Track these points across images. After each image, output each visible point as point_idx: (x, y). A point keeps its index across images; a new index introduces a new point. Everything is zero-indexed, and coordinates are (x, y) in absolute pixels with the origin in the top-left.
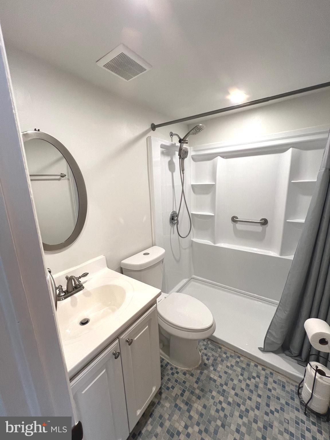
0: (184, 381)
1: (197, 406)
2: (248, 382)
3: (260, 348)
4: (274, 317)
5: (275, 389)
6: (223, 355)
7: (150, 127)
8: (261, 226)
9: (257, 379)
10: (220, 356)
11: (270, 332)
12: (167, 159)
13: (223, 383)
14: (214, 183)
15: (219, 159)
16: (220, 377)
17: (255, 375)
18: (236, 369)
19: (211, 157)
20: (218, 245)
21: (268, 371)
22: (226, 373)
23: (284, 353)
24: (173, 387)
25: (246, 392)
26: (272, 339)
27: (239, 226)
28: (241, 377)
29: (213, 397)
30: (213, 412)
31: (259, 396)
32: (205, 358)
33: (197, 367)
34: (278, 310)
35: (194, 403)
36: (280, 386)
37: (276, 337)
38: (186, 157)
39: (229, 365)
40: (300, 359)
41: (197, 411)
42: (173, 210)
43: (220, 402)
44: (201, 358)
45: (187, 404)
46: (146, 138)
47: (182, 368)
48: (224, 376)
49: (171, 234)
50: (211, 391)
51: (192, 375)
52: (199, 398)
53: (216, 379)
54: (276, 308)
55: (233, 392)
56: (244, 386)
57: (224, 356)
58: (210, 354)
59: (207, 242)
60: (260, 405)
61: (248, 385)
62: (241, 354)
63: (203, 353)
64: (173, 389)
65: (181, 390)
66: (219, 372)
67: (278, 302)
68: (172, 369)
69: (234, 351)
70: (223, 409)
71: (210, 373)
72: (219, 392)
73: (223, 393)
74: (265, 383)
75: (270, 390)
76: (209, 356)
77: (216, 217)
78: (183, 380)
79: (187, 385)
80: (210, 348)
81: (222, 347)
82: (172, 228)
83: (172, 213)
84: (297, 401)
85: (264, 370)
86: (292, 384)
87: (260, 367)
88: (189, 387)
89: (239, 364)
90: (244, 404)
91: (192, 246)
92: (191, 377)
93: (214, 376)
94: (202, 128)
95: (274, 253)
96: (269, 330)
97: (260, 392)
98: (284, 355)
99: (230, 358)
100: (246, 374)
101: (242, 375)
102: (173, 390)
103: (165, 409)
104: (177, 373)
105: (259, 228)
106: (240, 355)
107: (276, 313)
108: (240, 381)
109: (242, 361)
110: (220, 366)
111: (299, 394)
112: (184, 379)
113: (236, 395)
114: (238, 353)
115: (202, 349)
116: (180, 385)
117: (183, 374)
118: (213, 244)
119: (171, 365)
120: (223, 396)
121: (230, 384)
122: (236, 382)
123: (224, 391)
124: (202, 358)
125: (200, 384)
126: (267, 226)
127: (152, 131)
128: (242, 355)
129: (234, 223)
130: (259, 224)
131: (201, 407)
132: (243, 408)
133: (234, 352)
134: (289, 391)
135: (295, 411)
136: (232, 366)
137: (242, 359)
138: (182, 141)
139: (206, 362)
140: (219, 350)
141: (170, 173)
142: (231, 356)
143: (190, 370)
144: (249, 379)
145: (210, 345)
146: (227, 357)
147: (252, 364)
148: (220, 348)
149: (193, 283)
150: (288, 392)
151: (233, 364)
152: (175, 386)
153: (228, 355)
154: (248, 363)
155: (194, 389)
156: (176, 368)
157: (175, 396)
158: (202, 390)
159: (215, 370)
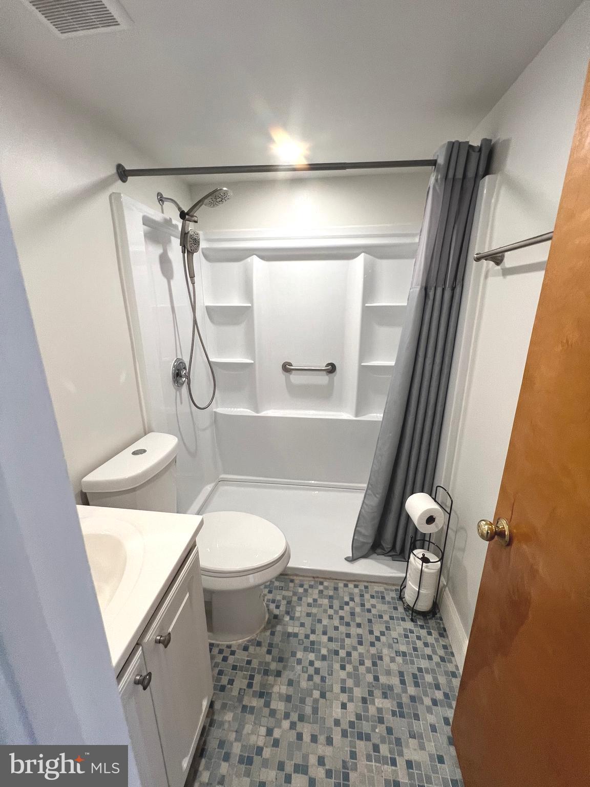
0: (247, 660)
1: (280, 688)
2: (341, 613)
3: (347, 559)
4: (361, 508)
5: (374, 606)
6: (298, 590)
7: (114, 171)
8: (327, 375)
9: (351, 604)
10: (295, 594)
11: (358, 531)
12: (157, 251)
13: (309, 632)
14: (250, 305)
15: (255, 260)
16: (302, 625)
17: (347, 599)
18: (321, 603)
19: (239, 255)
20: (263, 414)
21: (362, 587)
22: (308, 615)
23: (375, 553)
24: (231, 682)
25: (343, 629)
26: (361, 539)
27: (295, 378)
28: (331, 612)
29: (299, 662)
30: (304, 684)
31: (359, 625)
32: (272, 606)
33: (265, 628)
34: (367, 495)
35: (272, 686)
36: (379, 598)
37: (366, 534)
38: (196, 250)
39: (310, 600)
40: (394, 554)
41: (280, 697)
42: (177, 356)
43: (311, 663)
44: (266, 609)
45: (261, 695)
46: (109, 194)
47: (237, 642)
48: (308, 621)
49: (178, 405)
50: (294, 654)
51: (259, 644)
52: (278, 674)
53: (297, 632)
54: (363, 495)
55: (325, 639)
56: (336, 622)
57: (301, 590)
58: (279, 598)
59: (244, 411)
60: (362, 638)
61: (342, 618)
62: (322, 578)
63: (269, 600)
64: (232, 685)
65: (246, 678)
66: (299, 618)
67: (365, 485)
68: (221, 652)
69: (314, 577)
70: (317, 671)
71: (286, 626)
72: (305, 649)
73: (312, 647)
74: (361, 603)
75: (369, 611)
76: (279, 601)
77: (257, 366)
78: (245, 659)
79: (255, 664)
80: (276, 588)
81: (295, 578)
82: (178, 393)
83: (176, 361)
84: (401, 609)
85: (356, 586)
86: (392, 590)
87: (351, 586)
88: (258, 666)
89: (324, 593)
90: (343, 647)
91: (215, 421)
92: (258, 648)
93: (294, 629)
94: (228, 197)
95: (346, 415)
96: (358, 528)
97: (358, 620)
98: (375, 556)
99: (310, 591)
100: (336, 604)
101: (331, 607)
102: (232, 687)
103: (226, 726)
104: (233, 653)
105: (324, 379)
106: (322, 580)
107: (364, 502)
108: (330, 617)
109: (327, 588)
110: (298, 609)
111: (401, 598)
112: (248, 656)
113: (330, 639)
114: (319, 577)
115: (265, 595)
116: (242, 671)
117: (244, 650)
118: (254, 414)
119: (218, 645)
120: (313, 652)
121: (319, 628)
122: (325, 622)
123: (313, 643)
124: (268, 609)
125: (275, 651)
126: (335, 375)
127: (120, 182)
128: (325, 578)
129: (287, 374)
130: (324, 373)
131: (285, 687)
132: (342, 653)
133: (312, 579)
134: (390, 600)
135: (401, 622)
136: (315, 601)
137: (326, 584)
138: (187, 217)
139: (276, 612)
140: (291, 585)
141: (165, 281)
142: (311, 587)
143: (253, 638)
144: (342, 608)
145: (275, 582)
146: (306, 590)
147: (341, 585)
148: (292, 581)
149: (223, 489)
150: (389, 603)
151: (316, 596)
152: (233, 678)
153: (306, 586)
154: (335, 586)
155: (268, 664)
156: (229, 647)
157: (239, 693)
158: (281, 660)
159: (292, 618)
